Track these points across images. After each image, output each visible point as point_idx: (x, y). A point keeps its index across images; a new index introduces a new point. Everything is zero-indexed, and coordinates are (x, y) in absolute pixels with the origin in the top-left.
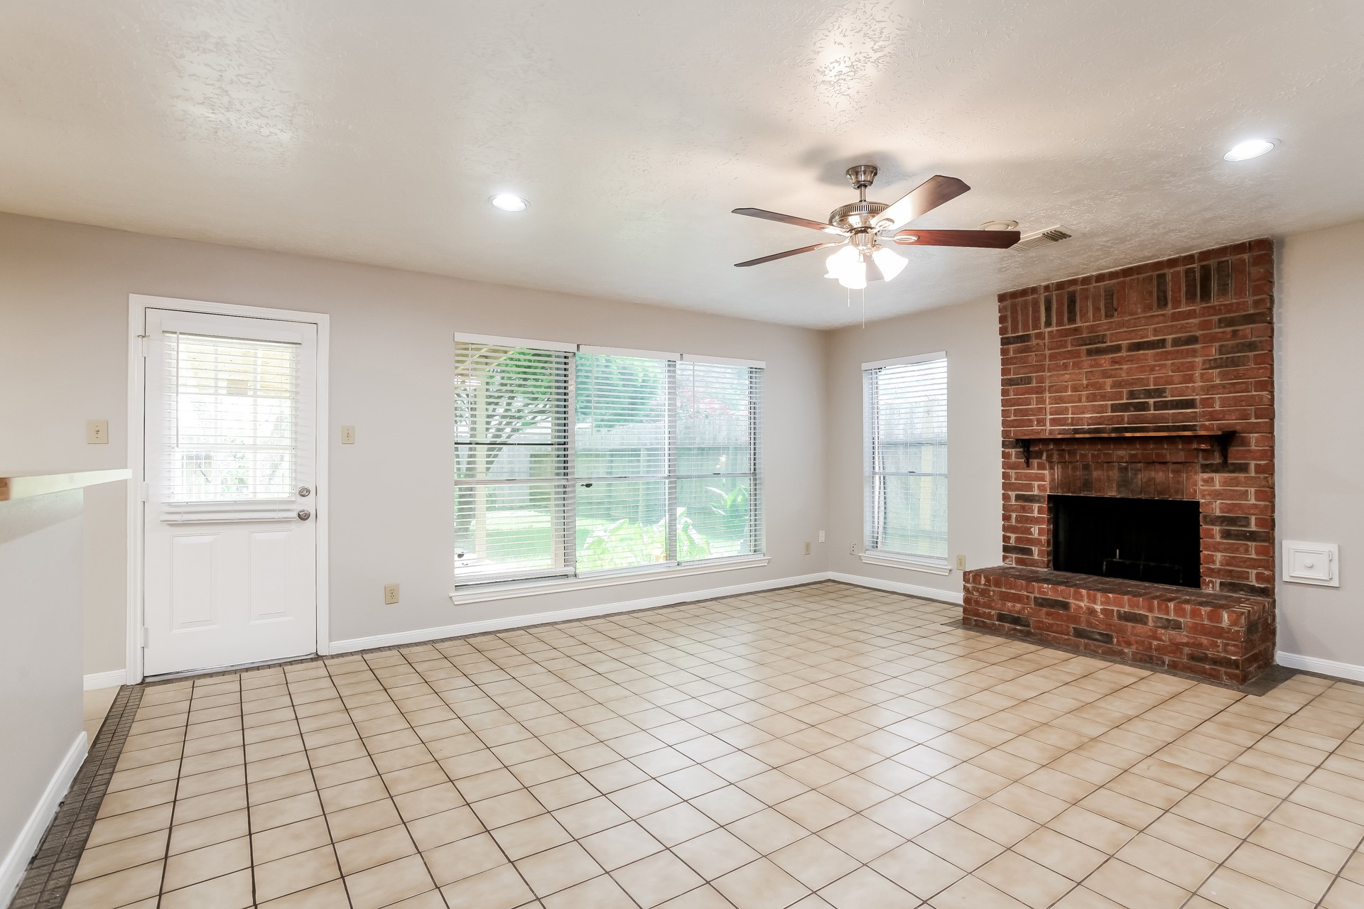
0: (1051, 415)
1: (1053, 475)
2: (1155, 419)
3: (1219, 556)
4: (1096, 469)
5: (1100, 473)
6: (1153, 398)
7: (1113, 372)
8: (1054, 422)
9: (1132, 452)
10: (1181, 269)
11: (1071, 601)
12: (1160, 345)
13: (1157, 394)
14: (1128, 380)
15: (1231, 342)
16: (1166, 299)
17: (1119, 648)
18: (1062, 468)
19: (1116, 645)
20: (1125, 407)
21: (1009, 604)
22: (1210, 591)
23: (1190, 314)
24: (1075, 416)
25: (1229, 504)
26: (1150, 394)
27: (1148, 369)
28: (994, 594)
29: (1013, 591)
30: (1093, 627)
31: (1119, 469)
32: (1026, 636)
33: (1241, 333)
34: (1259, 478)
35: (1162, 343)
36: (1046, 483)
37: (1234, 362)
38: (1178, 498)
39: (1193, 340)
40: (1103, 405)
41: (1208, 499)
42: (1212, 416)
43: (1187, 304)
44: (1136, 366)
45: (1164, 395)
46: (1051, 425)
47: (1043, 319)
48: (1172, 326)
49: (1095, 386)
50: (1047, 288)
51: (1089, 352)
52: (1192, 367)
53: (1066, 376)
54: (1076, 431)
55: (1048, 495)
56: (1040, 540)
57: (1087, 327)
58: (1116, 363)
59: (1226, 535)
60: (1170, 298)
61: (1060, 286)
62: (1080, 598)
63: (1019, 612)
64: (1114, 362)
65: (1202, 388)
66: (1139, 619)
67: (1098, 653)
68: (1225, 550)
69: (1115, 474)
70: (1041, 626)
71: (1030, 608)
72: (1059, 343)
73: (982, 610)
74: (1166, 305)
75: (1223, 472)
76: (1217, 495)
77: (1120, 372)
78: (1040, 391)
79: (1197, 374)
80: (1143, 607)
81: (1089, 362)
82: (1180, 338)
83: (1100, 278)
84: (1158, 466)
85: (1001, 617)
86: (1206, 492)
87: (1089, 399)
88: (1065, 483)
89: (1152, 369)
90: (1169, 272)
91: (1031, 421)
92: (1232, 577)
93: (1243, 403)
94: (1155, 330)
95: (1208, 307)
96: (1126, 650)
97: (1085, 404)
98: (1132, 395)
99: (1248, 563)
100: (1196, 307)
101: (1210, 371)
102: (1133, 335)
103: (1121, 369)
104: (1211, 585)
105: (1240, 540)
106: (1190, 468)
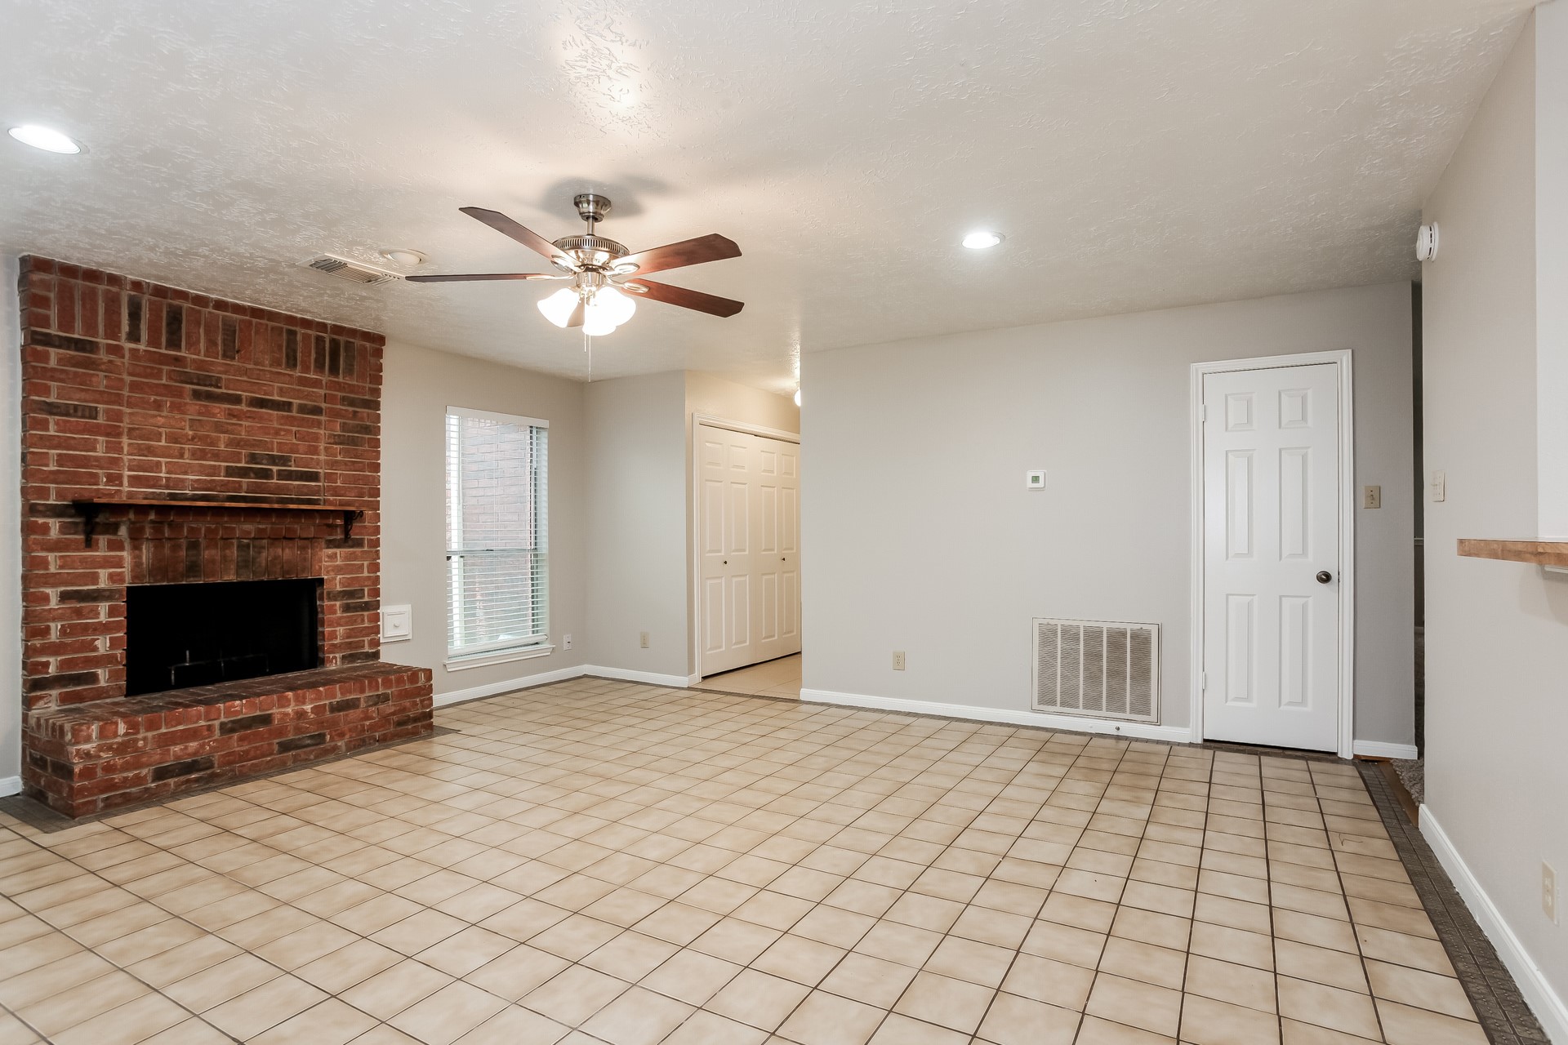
0: (129, 470)
1: (140, 557)
2: (279, 489)
3: (340, 630)
4: (207, 547)
5: (213, 552)
6: (277, 465)
7: (230, 427)
8: (135, 481)
9: (260, 526)
10: (312, 333)
11: (274, 711)
12: (286, 408)
13: (282, 462)
14: (248, 440)
15: (351, 422)
16: (295, 359)
17: (333, 744)
18: (156, 547)
19: (329, 742)
20: (243, 472)
21: (177, 748)
22: (333, 667)
23: (316, 383)
24: (173, 476)
25: (348, 578)
26: (274, 461)
27: (272, 431)
28: (146, 745)
29: (181, 727)
30: (303, 733)
31: (238, 547)
32: (207, 783)
33: (359, 414)
34: (371, 551)
35: (287, 406)
36: (126, 570)
37: (353, 442)
38: (303, 576)
39: (317, 411)
40: (215, 466)
41: (332, 575)
42: (336, 492)
43: (315, 372)
44: (259, 425)
45: (290, 464)
46: (131, 485)
47: (125, 327)
48: (299, 390)
49: (203, 439)
50: (137, 285)
51: (197, 395)
52: (316, 438)
53: (159, 418)
54: (173, 497)
55: (127, 587)
56: (114, 657)
57: (194, 361)
58: (234, 416)
59: (347, 608)
60: (299, 359)
61: (160, 291)
62: (283, 703)
63: (196, 753)
64: (231, 415)
65: (327, 462)
66: (351, 704)
67: (310, 760)
68: (346, 624)
69: (234, 553)
70: (231, 759)
71: (214, 741)
72: (149, 371)
73: (117, 777)
74: (295, 365)
75: (344, 547)
76: (339, 570)
77: (240, 429)
78: (113, 432)
79: (322, 446)
80: (355, 691)
81: (197, 407)
82: (306, 405)
83: (220, 305)
84: (285, 542)
85: (161, 774)
86: (330, 569)
87: (194, 455)
88: (157, 569)
89: (277, 433)
90: (300, 331)
91: (95, 475)
92: (351, 649)
93: (361, 482)
94: (281, 389)
95: (335, 382)
96: (339, 744)
97: (187, 461)
98: (253, 458)
99: (364, 632)
100: (325, 378)
101: (335, 446)
102: (256, 388)
103: (241, 425)
104: (334, 661)
105: (357, 611)
106: (316, 544)
